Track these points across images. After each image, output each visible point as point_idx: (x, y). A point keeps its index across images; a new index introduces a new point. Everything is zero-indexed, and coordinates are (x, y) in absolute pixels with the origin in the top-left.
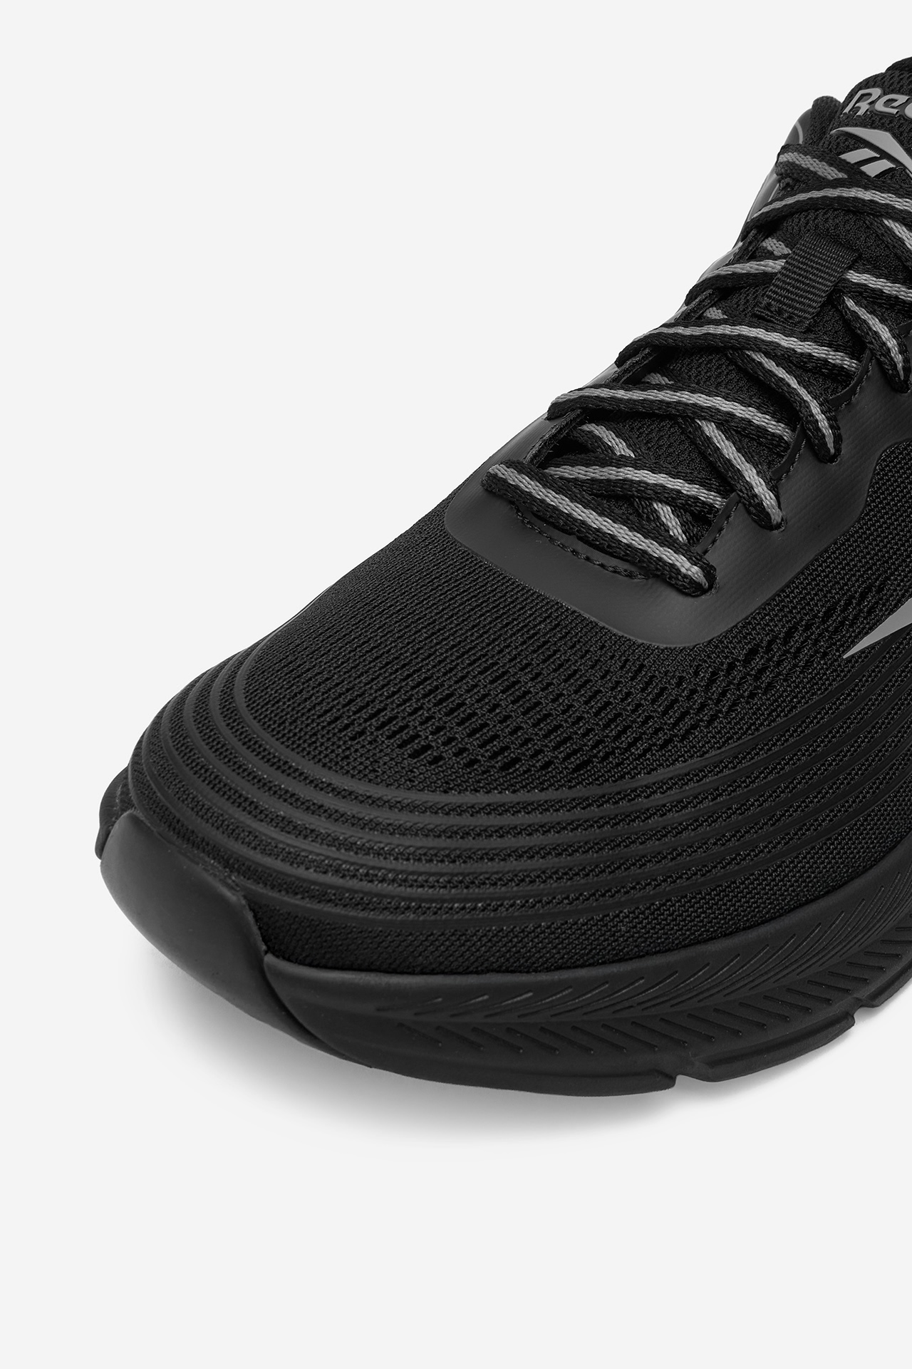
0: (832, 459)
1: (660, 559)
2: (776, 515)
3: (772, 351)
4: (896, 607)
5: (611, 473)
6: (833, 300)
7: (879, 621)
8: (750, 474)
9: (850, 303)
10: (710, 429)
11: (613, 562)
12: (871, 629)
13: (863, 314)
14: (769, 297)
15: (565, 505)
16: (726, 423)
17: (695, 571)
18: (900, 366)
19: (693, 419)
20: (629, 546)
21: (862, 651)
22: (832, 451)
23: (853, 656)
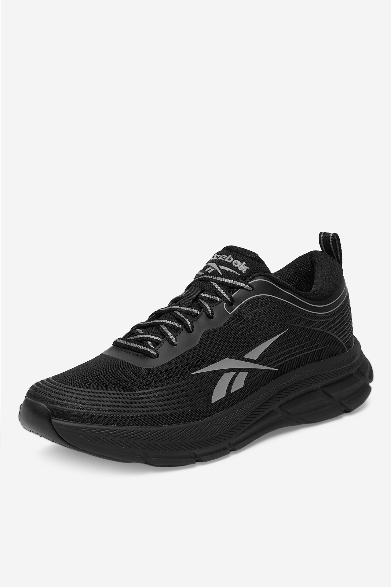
0: (192, 332)
1: (147, 350)
2: (175, 343)
3: (180, 311)
4: (207, 366)
5: (138, 336)
6: (196, 299)
7: (202, 368)
8: (170, 334)
9: (201, 300)
10: (163, 327)
11: (137, 354)
12: (200, 369)
13: (203, 302)
14: (182, 300)
15: (134, 345)
16: (167, 325)
17: (154, 353)
18: (210, 313)
19: (159, 325)
20: (141, 349)
21: (197, 374)
22: (191, 330)
23: (194, 374)
